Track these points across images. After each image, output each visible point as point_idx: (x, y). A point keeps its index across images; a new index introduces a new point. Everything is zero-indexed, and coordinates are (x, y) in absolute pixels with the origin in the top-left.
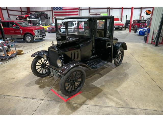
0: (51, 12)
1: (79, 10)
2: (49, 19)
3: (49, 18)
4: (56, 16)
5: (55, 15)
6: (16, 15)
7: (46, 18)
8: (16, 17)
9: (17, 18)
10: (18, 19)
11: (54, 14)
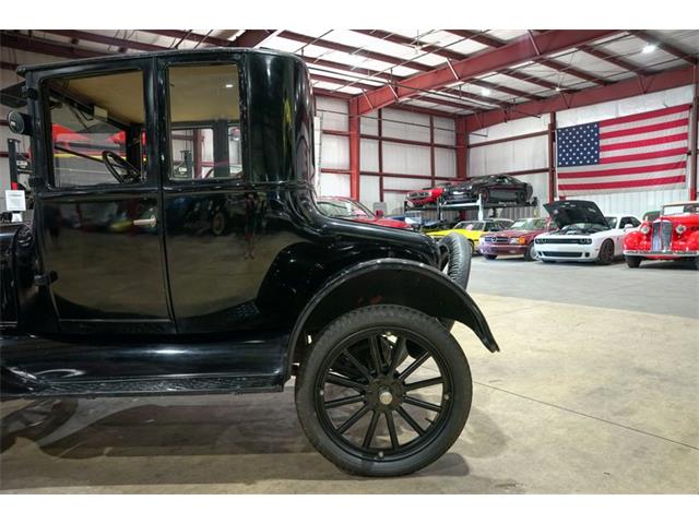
0: (548, 174)
1: (689, 154)
2: (535, 203)
3: (535, 198)
4: (566, 192)
5: (561, 188)
6: (405, 192)
7: (518, 202)
8: (403, 197)
9: (406, 203)
10: (411, 204)
11: (559, 182)
